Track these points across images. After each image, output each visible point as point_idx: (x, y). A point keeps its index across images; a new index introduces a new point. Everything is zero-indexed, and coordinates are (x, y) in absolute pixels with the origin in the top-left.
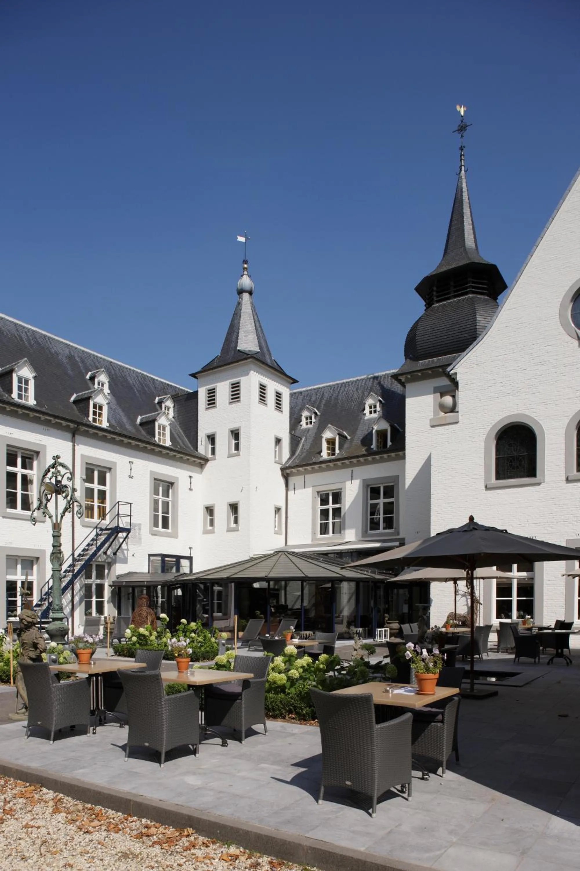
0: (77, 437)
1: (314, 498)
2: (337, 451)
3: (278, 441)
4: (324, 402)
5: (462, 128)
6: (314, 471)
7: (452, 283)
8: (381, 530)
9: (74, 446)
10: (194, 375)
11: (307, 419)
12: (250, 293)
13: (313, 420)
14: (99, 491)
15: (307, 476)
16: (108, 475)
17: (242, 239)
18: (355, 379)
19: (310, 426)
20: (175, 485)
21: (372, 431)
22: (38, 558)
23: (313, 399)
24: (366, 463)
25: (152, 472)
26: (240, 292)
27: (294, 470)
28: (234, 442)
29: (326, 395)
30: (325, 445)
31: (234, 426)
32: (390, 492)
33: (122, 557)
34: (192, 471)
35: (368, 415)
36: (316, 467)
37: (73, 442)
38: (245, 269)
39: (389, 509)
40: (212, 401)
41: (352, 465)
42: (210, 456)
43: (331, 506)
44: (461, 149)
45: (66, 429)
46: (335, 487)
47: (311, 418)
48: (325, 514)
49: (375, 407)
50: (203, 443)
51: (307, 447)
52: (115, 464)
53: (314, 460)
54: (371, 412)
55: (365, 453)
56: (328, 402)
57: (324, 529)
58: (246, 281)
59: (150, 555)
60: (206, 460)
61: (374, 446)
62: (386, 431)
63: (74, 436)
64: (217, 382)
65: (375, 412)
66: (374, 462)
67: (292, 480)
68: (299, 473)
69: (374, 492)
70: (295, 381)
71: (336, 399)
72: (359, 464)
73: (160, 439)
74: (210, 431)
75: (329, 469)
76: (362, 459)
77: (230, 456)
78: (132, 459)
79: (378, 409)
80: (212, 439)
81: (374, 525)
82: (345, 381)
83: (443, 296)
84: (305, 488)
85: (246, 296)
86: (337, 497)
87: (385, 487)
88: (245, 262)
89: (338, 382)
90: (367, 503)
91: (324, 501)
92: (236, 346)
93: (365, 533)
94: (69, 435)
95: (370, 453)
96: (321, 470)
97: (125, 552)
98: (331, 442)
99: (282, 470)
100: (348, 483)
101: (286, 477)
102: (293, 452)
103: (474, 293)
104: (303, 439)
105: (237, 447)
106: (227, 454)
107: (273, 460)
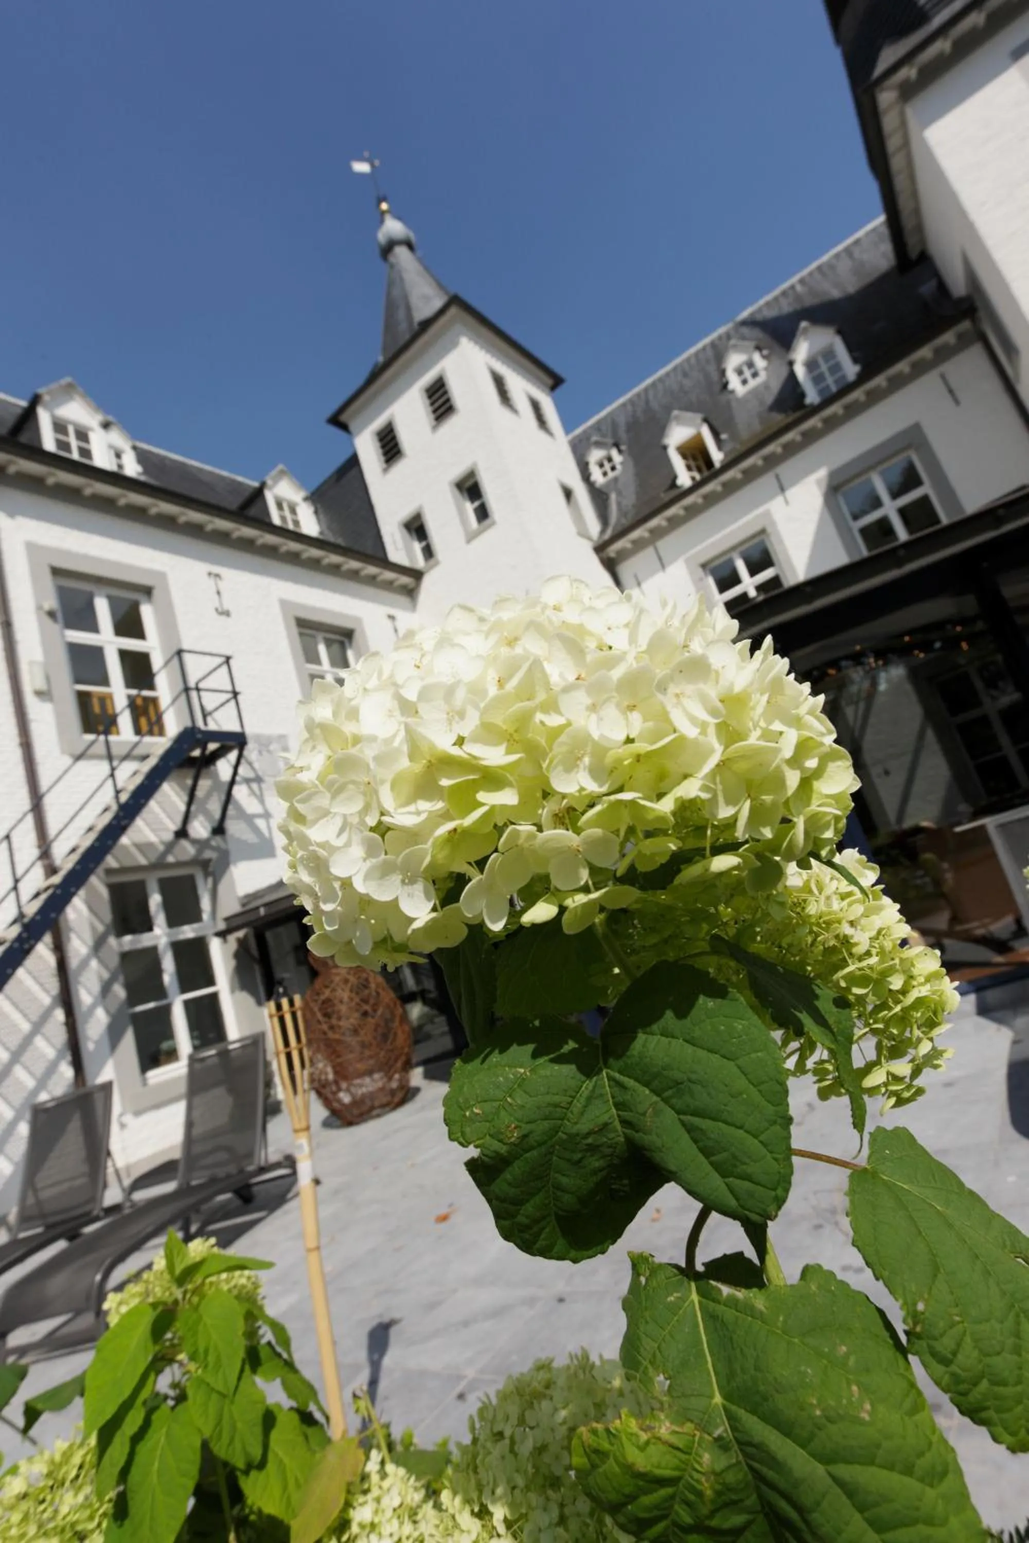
1: (697, 584)
2: (717, 455)
3: (568, 494)
4: (622, 428)
6: (671, 526)
11: (601, 465)
12: (410, 246)
13: (618, 459)
14: (124, 655)
15: (660, 544)
16: (147, 612)
17: (362, 167)
20: (357, 636)
21: (792, 376)
25: (287, 605)
26: (387, 249)
27: (624, 544)
28: (469, 508)
29: (621, 416)
30: (678, 463)
31: (458, 471)
33: (250, 837)
34: (392, 605)
35: (741, 391)
36: (677, 509)
39: (919, 516)
40: (391, 447)
41: (770, 462)
42: (420, 562)
43: (748, 584)
46: (742, 536)
47: (610, 459)
49: (750, 365)
50: (400, 544)
52: (162, 576)
53: (665, 499)
54: (744, 382)
58: (393, 227)
60: (417, 575)
61: (811, 399)
64: (392, 404)
65: (755, 375)
66: (831, 426)
67: (626, 570)
68: (639, 544)
69: (861, 497)
72: (790, 452)
73: (283, 518)
74: (406, 513)
75: (712, 503)
76: (795, 436)
77: (471, 536)
79: (761, 365)
80: (416, 527)
84: (663, 567)
85: (402, 250)
86: (758, 556)
88: (380, 201)
89: (636, 390)
90: (850, 530)
91: (727, 580)
96: (693, 511)
97: (261, 823)
98: (692, 448)
99: (600, 549)
100: (776, 507)
101: (611, 565)
102: (603, 516)
104: (613, 497)
105: (483, 513)
106: (461, 536)
107: (573, 530)
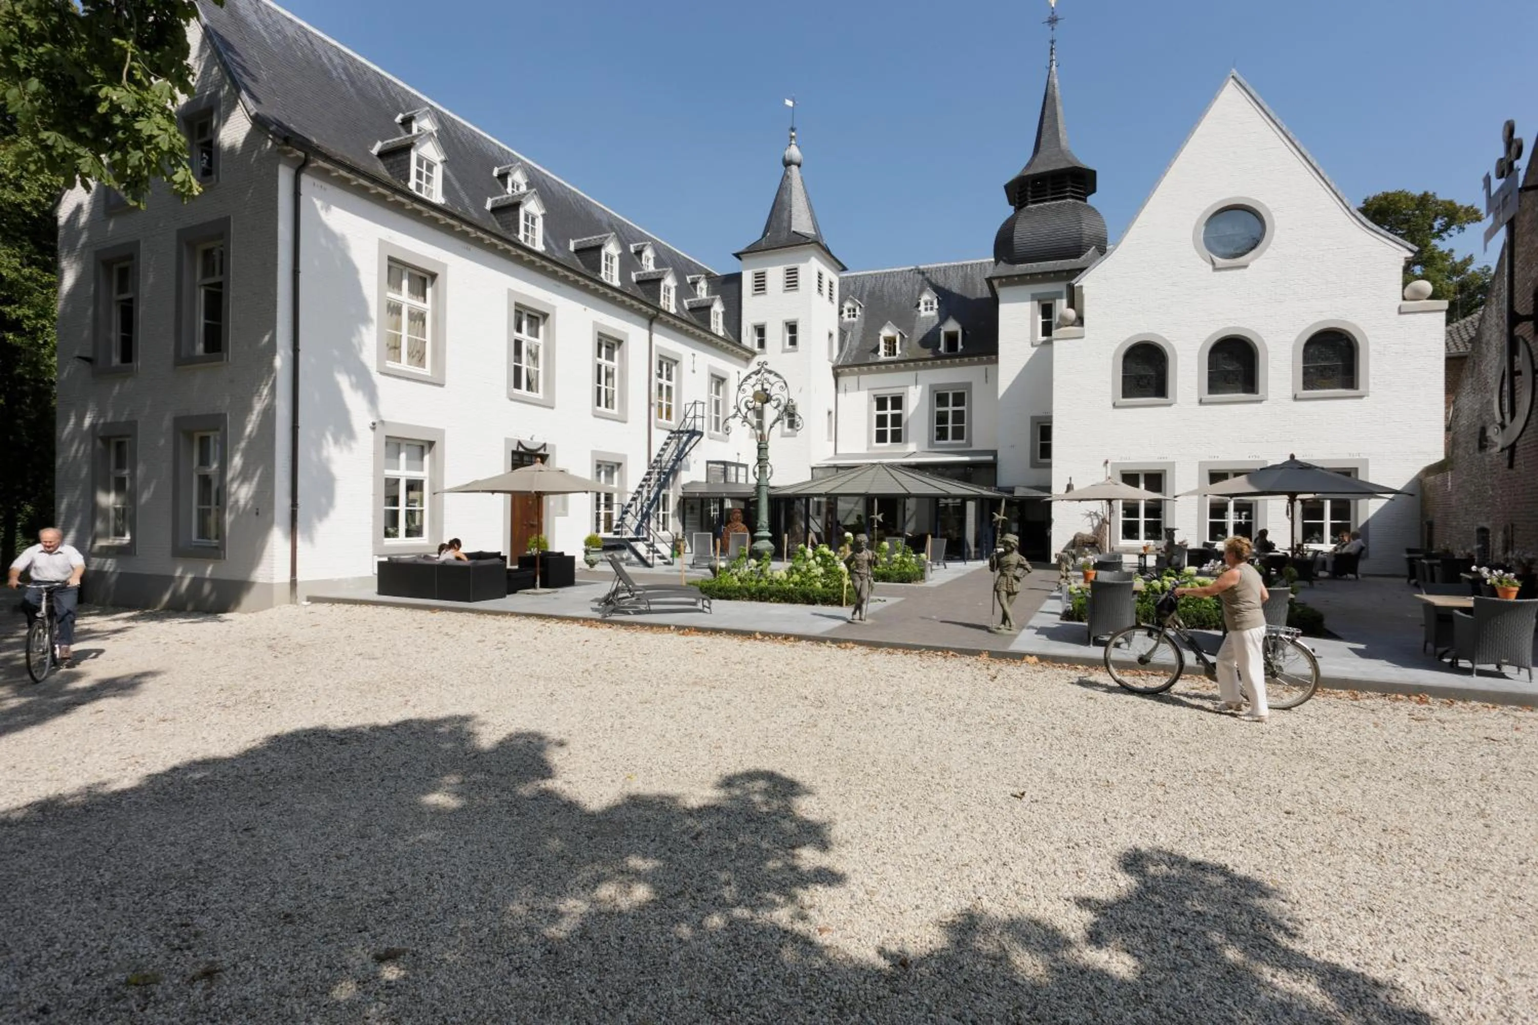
0: (655, 325)
1: (870, 402)
2: (898, 351)
3: (831, 335)
4: (866, 293)
5: (1053, 21)
6: (870, 372)
7: (1049, 185)
8: (950, 440)
9: (651, 335)
10: (738, 256)
11: (849, 311)
12: (799, 165)
13: (858, 312)
14: (667, 387)
15: (862, 377)
16: (674, 368)
17: (789, 103)
18: (901, 269)
19: (852, 319)
21: (938, 332)
22: (619, 465)
23: (852, 288)
24: (934, 367)
25: (710, 367)
26: (788, 163)
27: (847, 370)
28: (788, 335)
29: (868, 285)
30: (882, 344)
31: (790, 317)
32: (959, 399)
34: (740, 365)
35: (923, 313)
36: (874, 367)
37: (650, 330)
38: (792, 137)
39: (959, 417)
40: (760, 285)
41: (916, 368)
42: (757, 349)
43: (889, 412)
44: (1052, 42)
45: (644, 315)
46: (896, 391)
47: (853, 310)
48: (881, 421)
49: (932, 303)
50: (749, 333)
51: (856, 343)
53: (871, 360)
54: (926, 309)
55: (931, 356)
56: (871, 294)
57: (881, 437)
58: (794, 152)
59: (708, 462)
60: (753, 353)
61: (942, 349)
62: (956, 333)
63: (651, 324)
64: (768, 266)
65: (932, 309)
66: (943, 366)
67: (842, 380)
68: (852, 374)
69: (941, 399)
70: (844, 269)
71: (881, 291)
72: (925, 367)
73: (714, 327)
74: (759, 321)
75: (888, 371)
76: (929, 363)
77: (785, 351)
78: (695, 352)
79: (936, 306)
80: (760, 331)
81: (942, 434)
82: (888, 270)
83: (1039, 196)
84: (859, 389)
85: (794, 168)
86: (898, 402)
87: (954, 394)
88: (793, 130)
90: (933, 411)
91: (882, 406)
92: (790, 226)
93: (931, 444)
94: (646, 322)
95: (938, 356)
96: (879, 371)
97: (688, 458)
98: (890, 342)
99: (834, 369)
100: (912, 389)
101: (836, 376)
102: (842, 350)
103: (1073, 197)
104: (849, 334)
105: (793, 341)
106: (780, 349)
107: (827, 358)
